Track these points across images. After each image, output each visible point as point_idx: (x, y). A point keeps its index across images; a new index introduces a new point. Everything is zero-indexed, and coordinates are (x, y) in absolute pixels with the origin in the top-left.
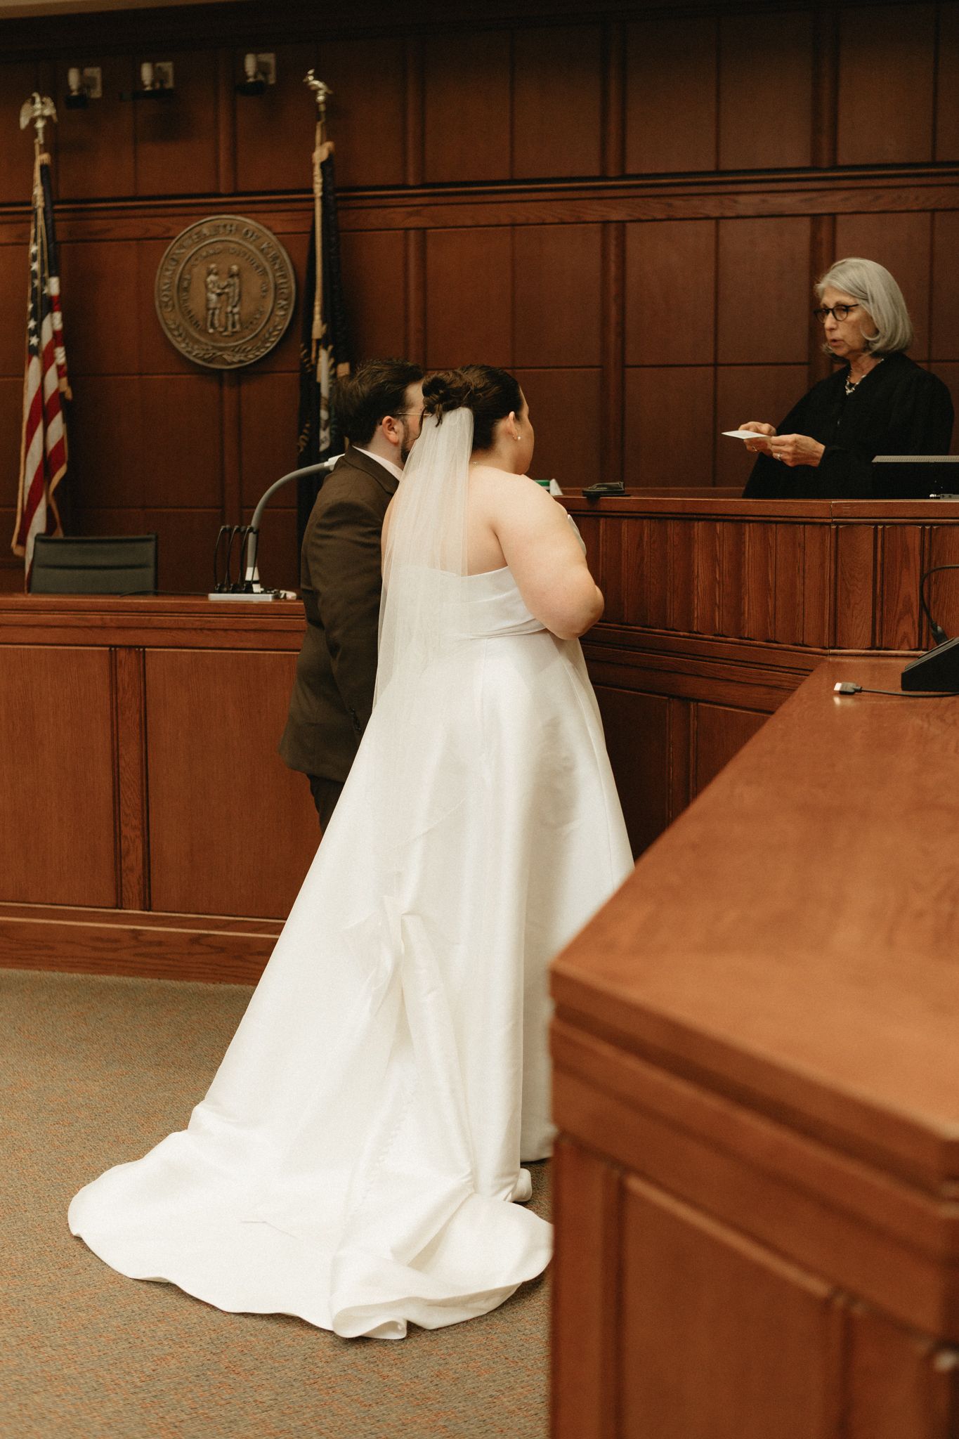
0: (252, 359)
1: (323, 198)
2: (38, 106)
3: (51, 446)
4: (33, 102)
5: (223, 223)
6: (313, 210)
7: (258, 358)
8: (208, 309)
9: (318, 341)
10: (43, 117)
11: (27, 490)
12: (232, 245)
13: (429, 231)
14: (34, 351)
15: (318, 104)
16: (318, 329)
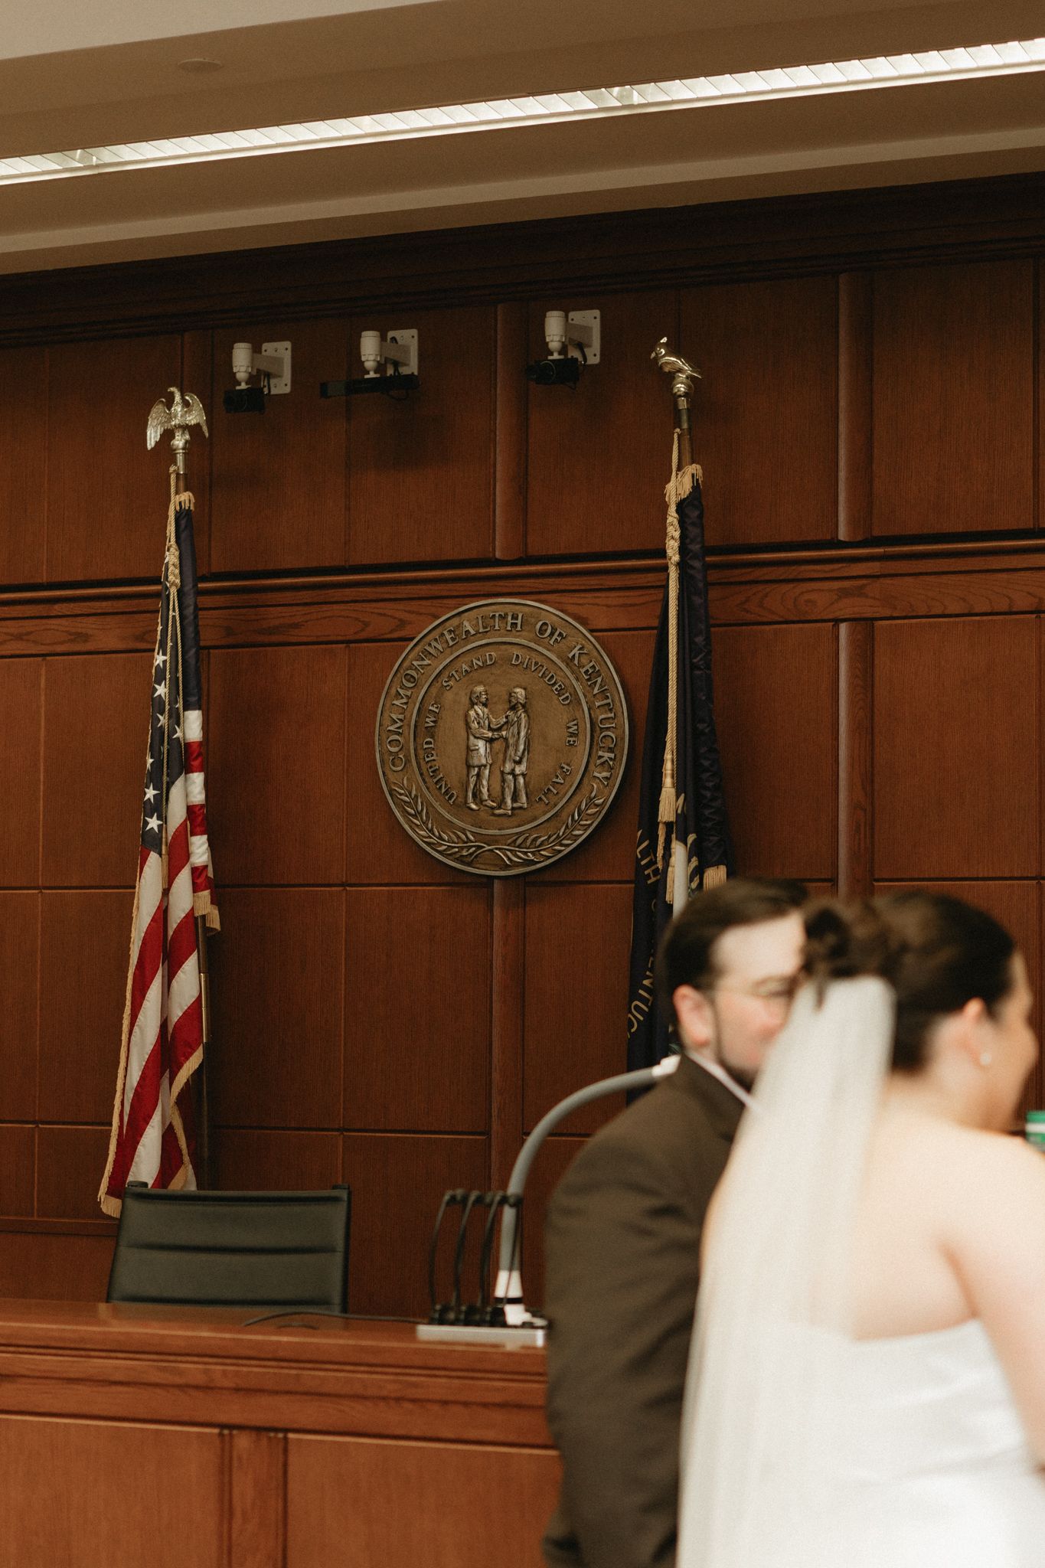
0: (549, 857)
1: (681, 565)
2: (178, 408)
3: (177, 1013)
4: (169, 404)
5: (500, 611)
6: (666, 587)
7: (560, 855)
8: (469, 767)
9: (669, 826)
10: (185, 428)
11: (130, 1095)
12: (516, 651)
13: (878, 623)
14: (152, 841)
15: (676, 397)
16: (669, 803)
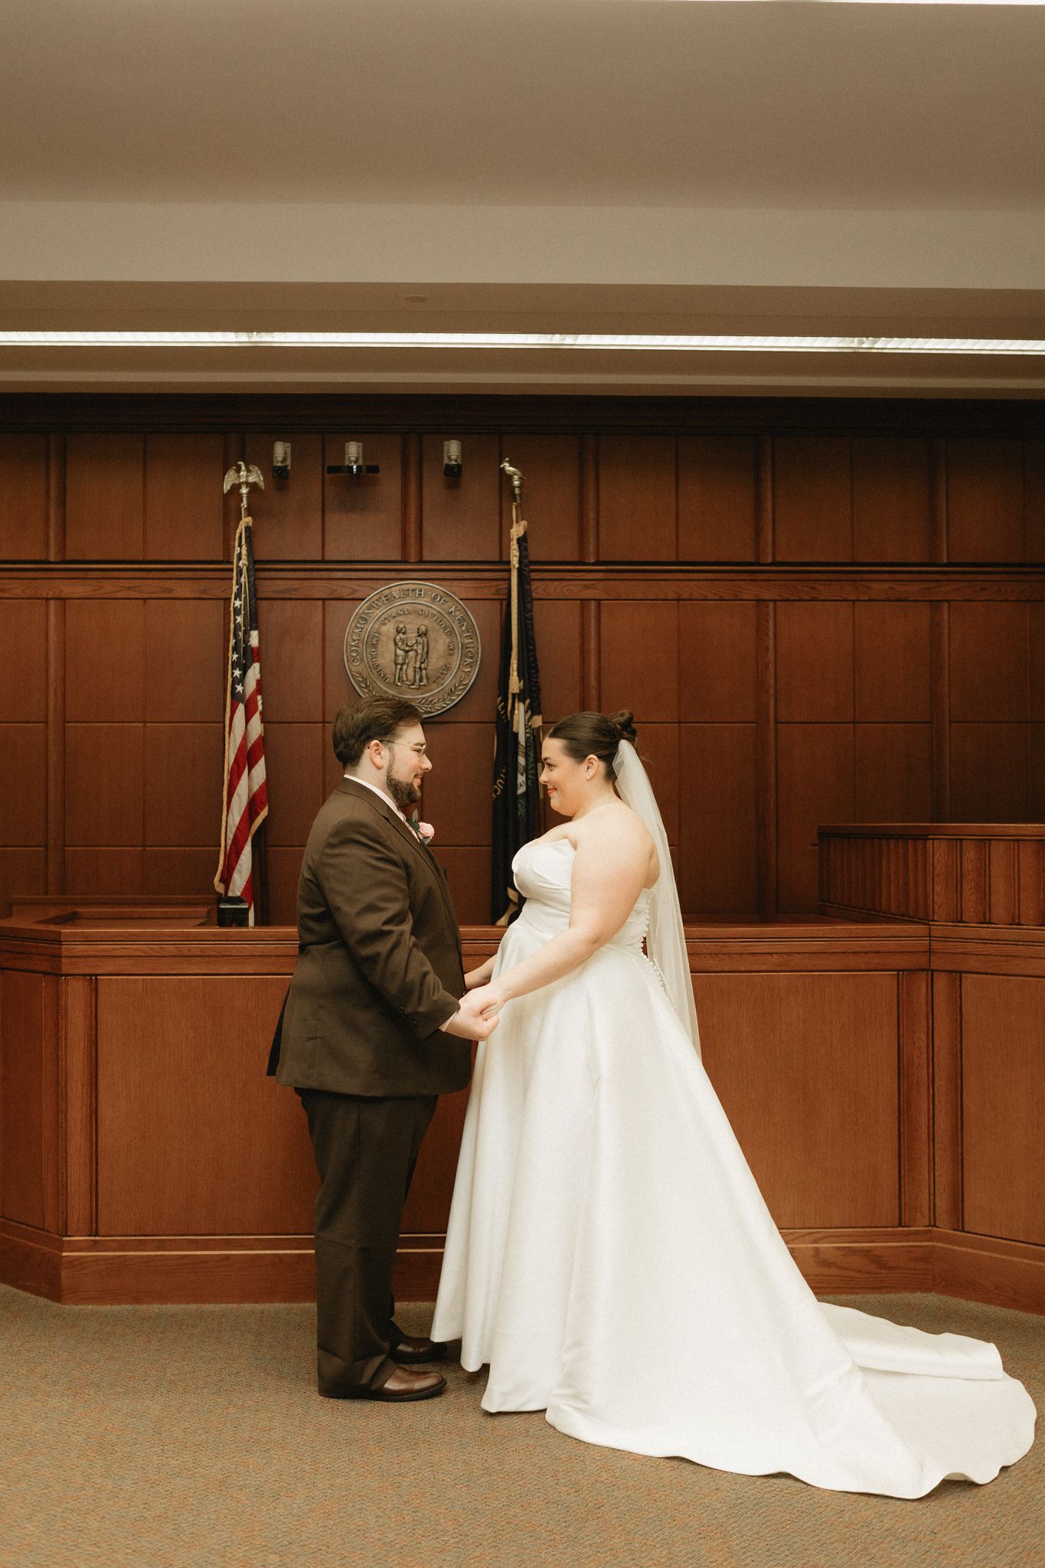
0: (438, 710)
1: (519, 570)
2: (243, 473)
3: (256, 788)
4: (238, 470)
5: (414, 587)
6: (509, 580)
7: (445, 709)
8: (396, 664)
9: (514, 695)
10: (247, 484)
11: (231, 836)
12: (421, 607)
13: (603, 602)
14: (237, 698)
15: (514, 487)
16: (515, 684)
